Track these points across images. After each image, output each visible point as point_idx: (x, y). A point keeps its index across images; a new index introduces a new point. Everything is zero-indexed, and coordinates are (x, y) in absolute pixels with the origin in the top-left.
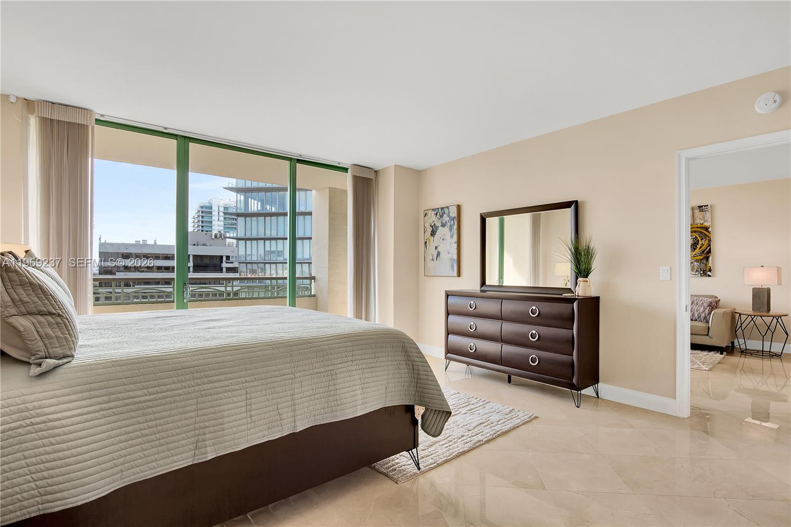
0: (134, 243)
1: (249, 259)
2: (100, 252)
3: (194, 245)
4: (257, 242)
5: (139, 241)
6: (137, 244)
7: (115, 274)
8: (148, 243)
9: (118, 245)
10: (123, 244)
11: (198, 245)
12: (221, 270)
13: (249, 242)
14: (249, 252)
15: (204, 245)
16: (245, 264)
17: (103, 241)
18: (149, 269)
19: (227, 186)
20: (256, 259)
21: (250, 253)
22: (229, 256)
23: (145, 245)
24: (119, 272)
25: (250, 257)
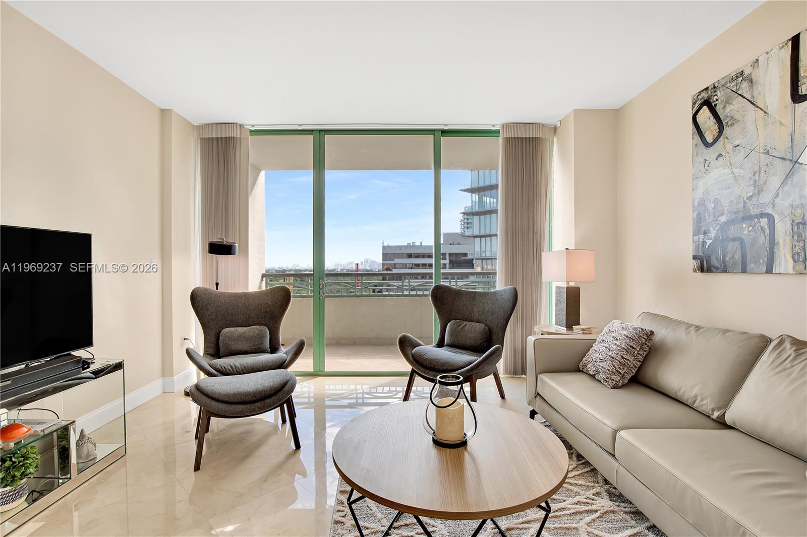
0: (406, 245)
1: (483, 255)
2: (383, 254)
3: (451, 244)
4: (491, 239)
5: (410, 243)
6: (408, 246)
7: (391, 270)
8: (416, 244)
9: (395, 247)
10: (398, 246)
11: (453, 244)
12: (472, 267)
13: (483, 239)
14: (483, 249)
15: (459, 244)
16: (481, 260)
17: (386, 244)
18: (417, 266)
19: (463, 188)
20: (489, 255)
21: (485, 250)
22: (467, 253)
23: (414, 246)
24: (395, 268)
25: (485, 253)
